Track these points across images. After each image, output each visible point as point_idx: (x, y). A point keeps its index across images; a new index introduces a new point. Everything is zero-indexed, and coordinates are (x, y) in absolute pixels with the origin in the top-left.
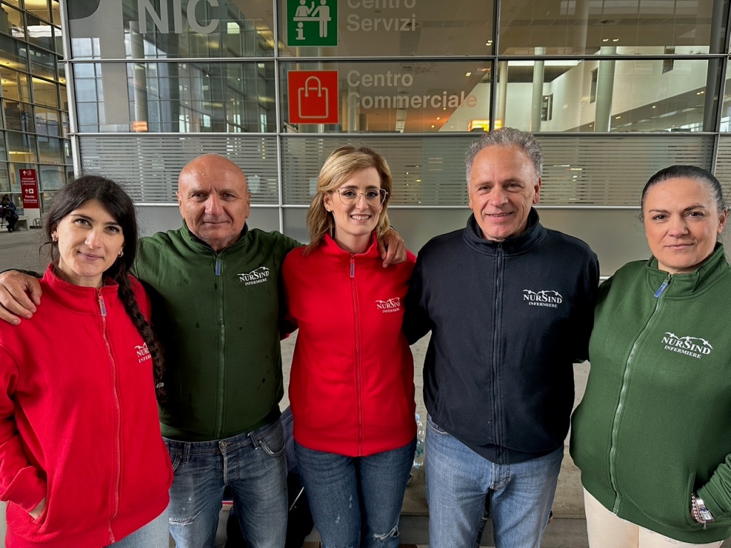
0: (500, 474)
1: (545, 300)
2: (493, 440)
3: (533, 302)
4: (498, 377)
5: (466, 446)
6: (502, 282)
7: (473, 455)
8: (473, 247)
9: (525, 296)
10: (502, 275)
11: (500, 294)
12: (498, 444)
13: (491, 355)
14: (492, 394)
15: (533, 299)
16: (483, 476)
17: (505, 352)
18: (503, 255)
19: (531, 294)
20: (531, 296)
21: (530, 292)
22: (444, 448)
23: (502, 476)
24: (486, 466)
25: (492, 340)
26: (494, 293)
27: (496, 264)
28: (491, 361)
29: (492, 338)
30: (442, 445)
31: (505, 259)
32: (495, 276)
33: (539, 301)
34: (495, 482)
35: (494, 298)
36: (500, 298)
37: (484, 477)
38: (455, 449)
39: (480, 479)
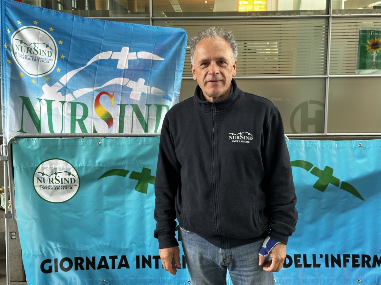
0: (226, 254)
1: (242, 138)
2: (216, 232)
3: (235, 140)
4: (217, 191)
5: (203, 239)
6: (216, 129)
7: (207, 243)
8: (199, 108)
9: (230, 137)
10: (216, 125)
11: (215, 138)
12: (220, 234)
13: (212, 177)
14: (213, 202)
15: (235, 138)
16: (215, 256)
17: (220, 174)
18: (216, 112)
19: (234, 135)
20: (234, 136)
21: (233, 134)
22: (191, 241)
23: (227, 255)
24: (216, 250)
25: (212, 167)
26: (212, 137)
27: (212, 118)
28: (212, 181)
29: (212, 166)
30: (190, 240)
31: (217, 114)
32: (212, 126)
33: (238, 140)
34: (224, 259)
35: (212, 140)
36: (216, 140)
37: (217, 258)
38: (197, 241)
39: (214, 258)
